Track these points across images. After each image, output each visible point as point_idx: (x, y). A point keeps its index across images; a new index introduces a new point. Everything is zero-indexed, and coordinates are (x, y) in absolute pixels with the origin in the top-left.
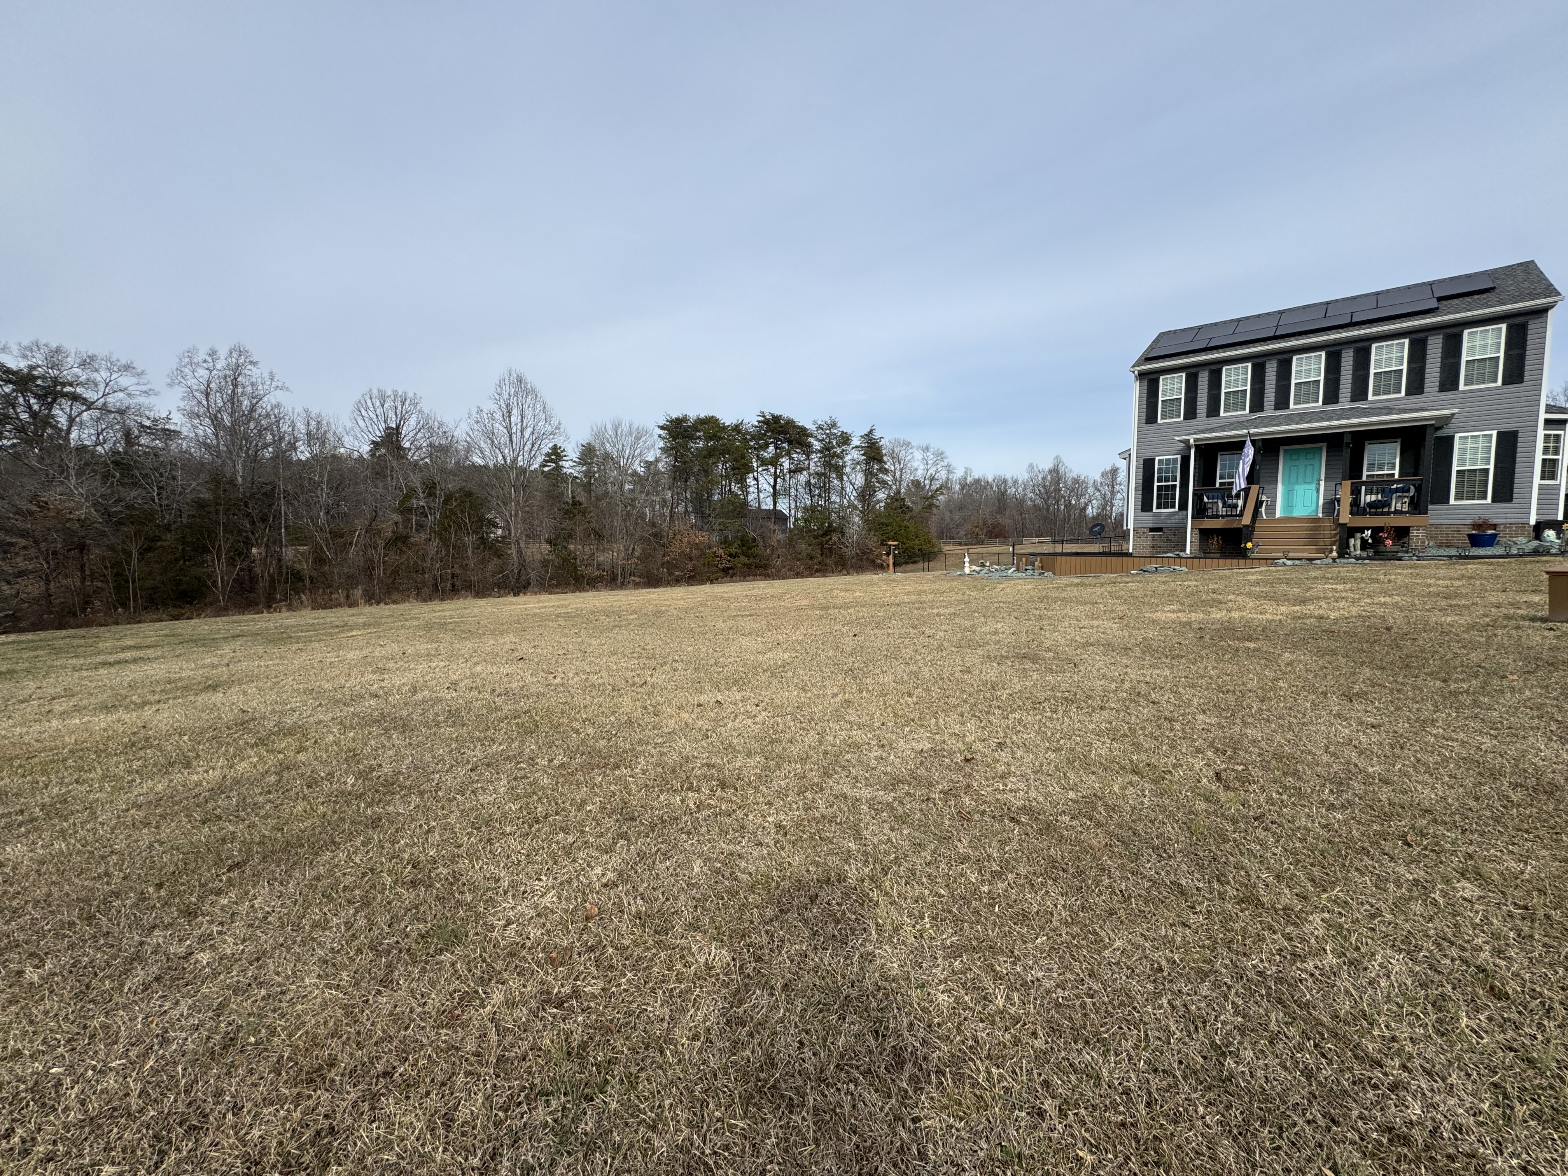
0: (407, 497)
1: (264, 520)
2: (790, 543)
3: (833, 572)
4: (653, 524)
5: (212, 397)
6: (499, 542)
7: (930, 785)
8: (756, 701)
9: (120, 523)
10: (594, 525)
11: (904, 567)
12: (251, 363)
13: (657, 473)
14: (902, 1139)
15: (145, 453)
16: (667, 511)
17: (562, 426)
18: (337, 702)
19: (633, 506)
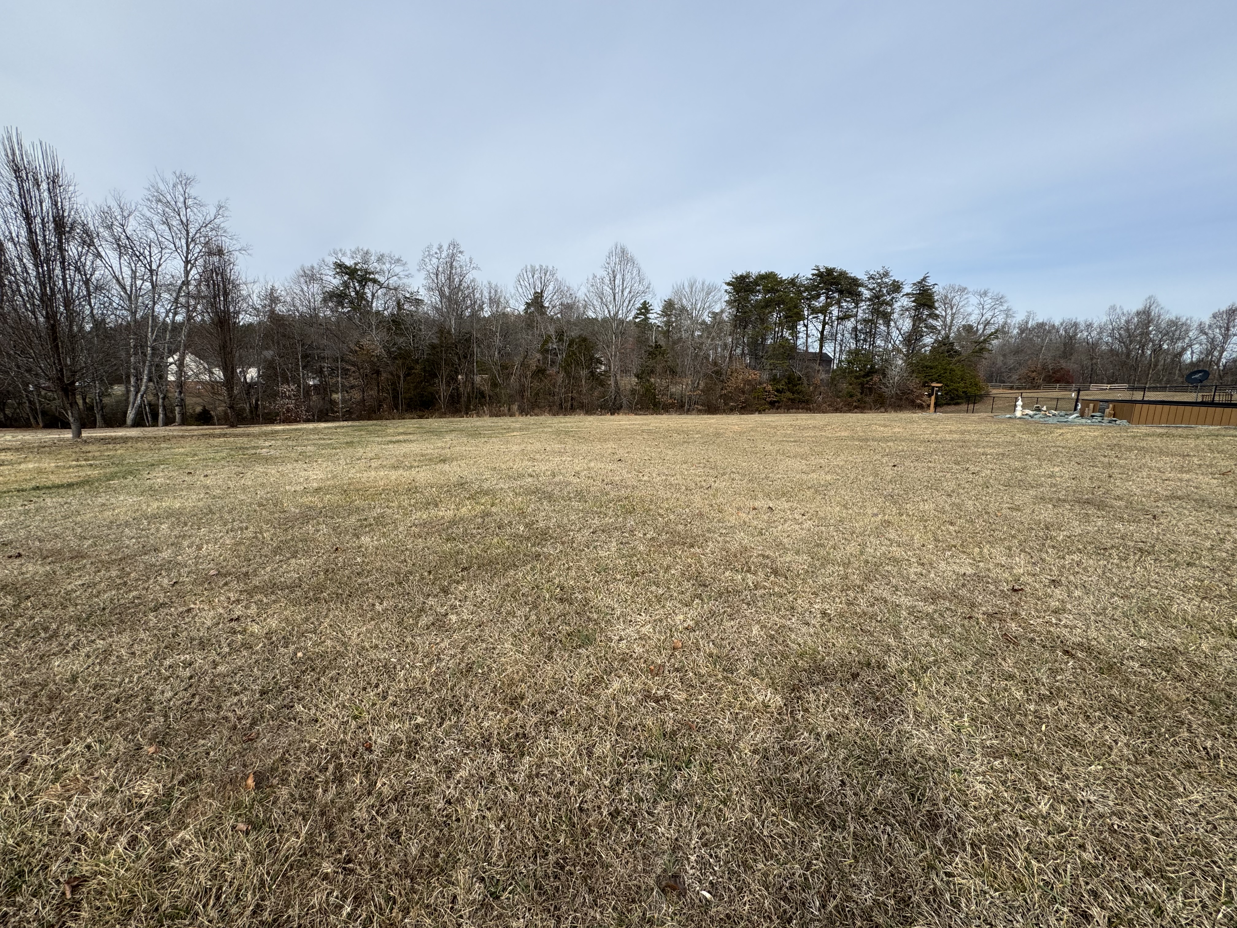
0: (546, 342)
1: (465, 357)
2: (833, 382)
3: (871, 409)
4: (715, 364)
5: (440, 276)
6: (602, 375)
7: (973, 605)
8: (803, 512)
9: (395, 358)
10: (669, 364)
11: (946, 408)
12: (460, 252)
13: (722, 322)
14: (934, 884)
15: (407, 315)
16: (727, 354)
17: (651, 286)
18: (510, 477)
19: (700, 349)
